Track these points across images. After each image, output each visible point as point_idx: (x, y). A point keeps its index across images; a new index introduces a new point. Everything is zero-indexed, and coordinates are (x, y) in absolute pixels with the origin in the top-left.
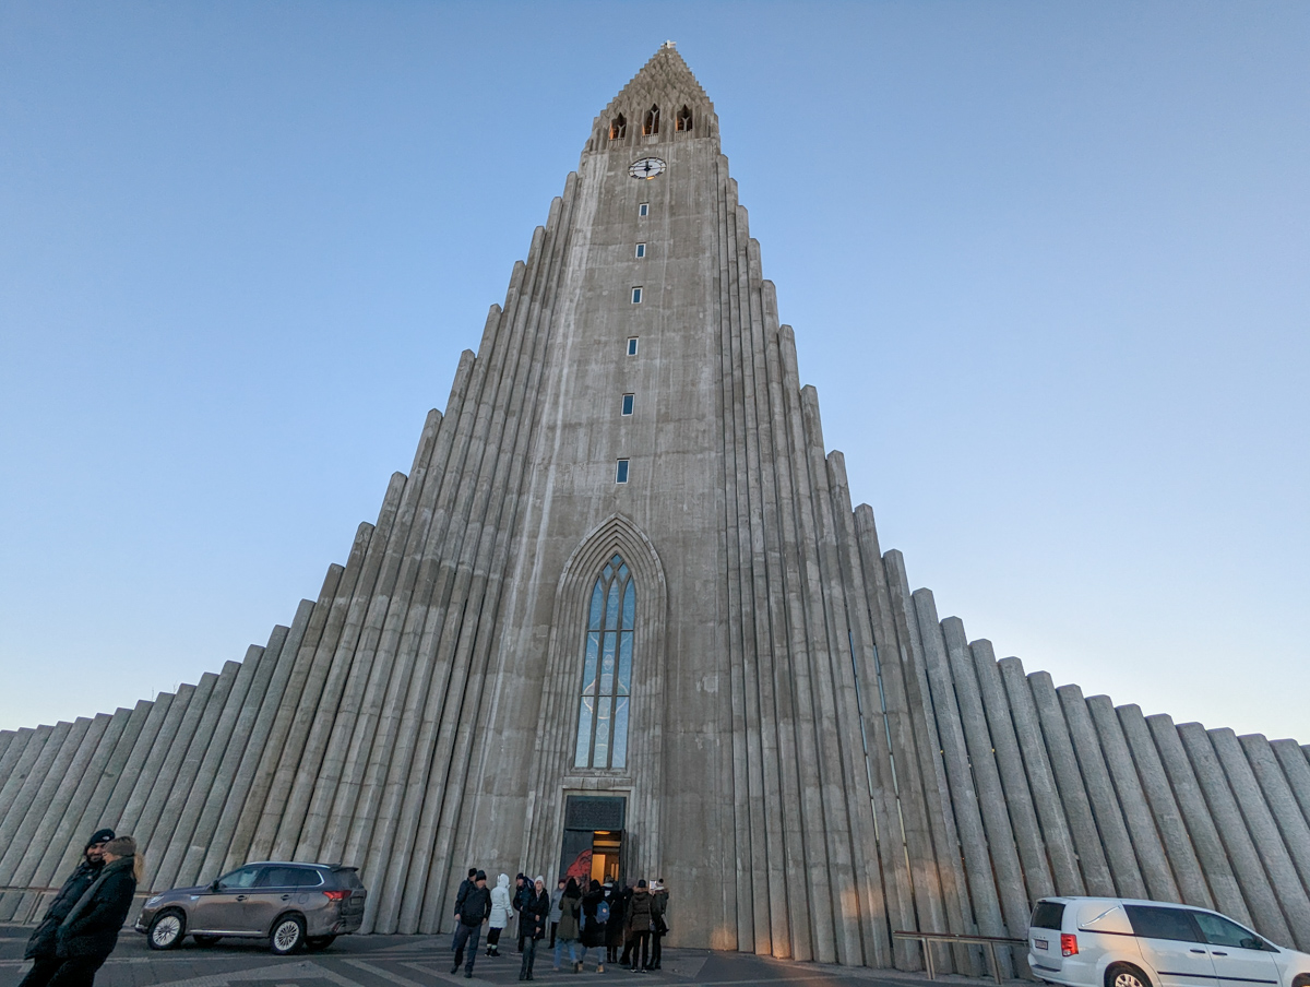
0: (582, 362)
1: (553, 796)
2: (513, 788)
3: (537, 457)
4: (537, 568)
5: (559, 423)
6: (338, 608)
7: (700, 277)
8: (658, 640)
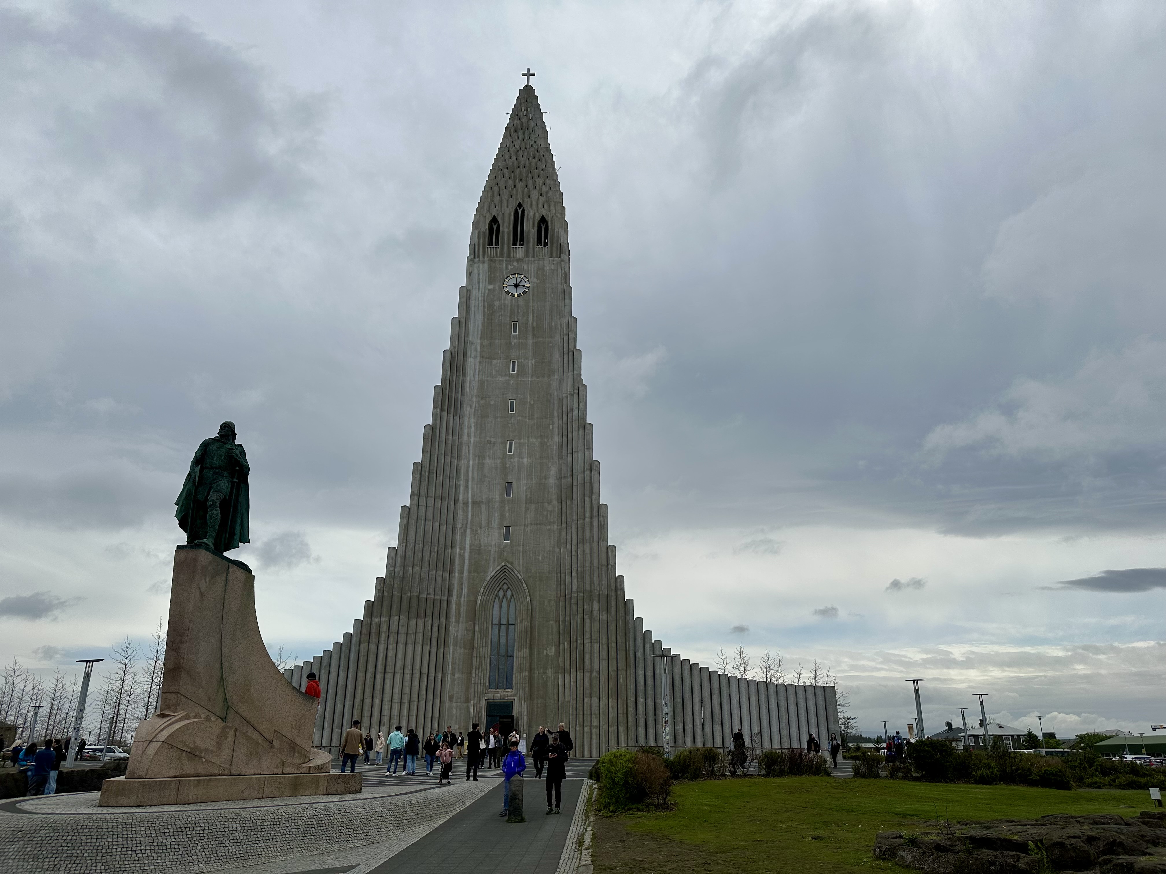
0: (480, 457)
1: (481, 703)
2: (462, 699)
3: (459, 525)
4: (465, 591)
5: (470, 500)
6: (376, 624)
7: (551, 396)
8: (527, 631)
